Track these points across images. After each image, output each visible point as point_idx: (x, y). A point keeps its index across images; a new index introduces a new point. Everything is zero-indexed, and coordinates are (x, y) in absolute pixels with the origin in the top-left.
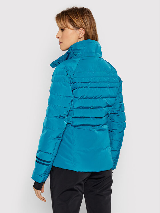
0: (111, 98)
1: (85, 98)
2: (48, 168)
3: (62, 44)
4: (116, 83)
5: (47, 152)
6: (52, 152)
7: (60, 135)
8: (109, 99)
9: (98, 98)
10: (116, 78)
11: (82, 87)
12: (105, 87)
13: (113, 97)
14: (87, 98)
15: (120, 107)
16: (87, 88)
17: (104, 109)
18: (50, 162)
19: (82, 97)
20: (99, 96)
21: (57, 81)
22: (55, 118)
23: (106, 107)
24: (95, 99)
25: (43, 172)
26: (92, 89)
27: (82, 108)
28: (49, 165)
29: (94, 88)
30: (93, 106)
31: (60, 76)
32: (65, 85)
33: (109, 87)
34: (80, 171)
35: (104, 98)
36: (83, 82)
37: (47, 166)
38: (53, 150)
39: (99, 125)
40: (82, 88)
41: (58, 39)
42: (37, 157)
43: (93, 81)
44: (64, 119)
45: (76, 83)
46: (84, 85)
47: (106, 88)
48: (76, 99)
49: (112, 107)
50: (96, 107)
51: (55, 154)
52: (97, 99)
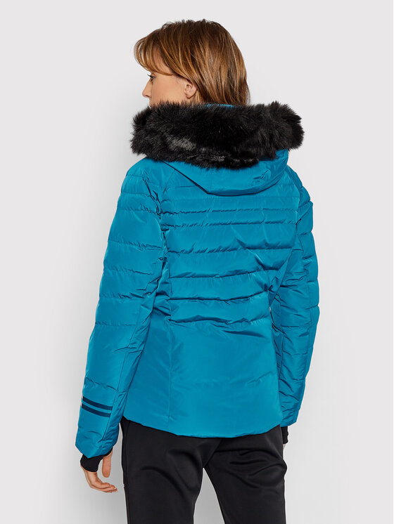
2: (108, 422)
5: (102, 384)
12: (253, 223)
15: (304, 270)
23: (257, 270)
26: (216, 227)
27: (190, 277)
28: (110, 415)
29: (221, 226)
32: (141, 218)
33: (266, 223)
43: (216, 209)
45: (168, 212)
47: (257, 225)
51: (122, 389)
52: (232, 252)
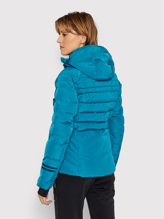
0: (113, 101)
1: (90, 103)
2: (54, 174)
3: (64, 48)
4: (117, 87)
5: (54, 159)
6: (58, 158)
7: (67, 141)
8: (111, 103)
9: (101, 103)
10: (117, 82)
11: (88, 92)
12: (107, 92)
13: (115, 101)
14: (92, 103)
15: (120, 110)
16: (92, 93)
17: (107, 113)
18: (57, 169)
19: (87, 102)
20: (103, 101)
21: (63, 87)
22: (61, 124)
23: (109, 111)
24: (99, 103)
25: (49, 179)
26: (97, 93)
27: (86, 113)
28: (55, 172)
29: (98, 93)
30: (98, 111)
31: (66, 82)
32: (70, 90)
33: (111, 91)
34: (86, 177)
35: (107, 102)
36: (88, 87)
37: (53, 173)
38: (60, 156)
39: (103, 129)
40: (87, 94)
41: (59, 44)
42: (43, 164)
43: (97, 86)
44: (71, 125)
45: (81, 88)
46: (90, 90)
47: (109, 92)
48: (82, 104)
49: (113, 111)
50: (100, 111)
51: (61, 161)
